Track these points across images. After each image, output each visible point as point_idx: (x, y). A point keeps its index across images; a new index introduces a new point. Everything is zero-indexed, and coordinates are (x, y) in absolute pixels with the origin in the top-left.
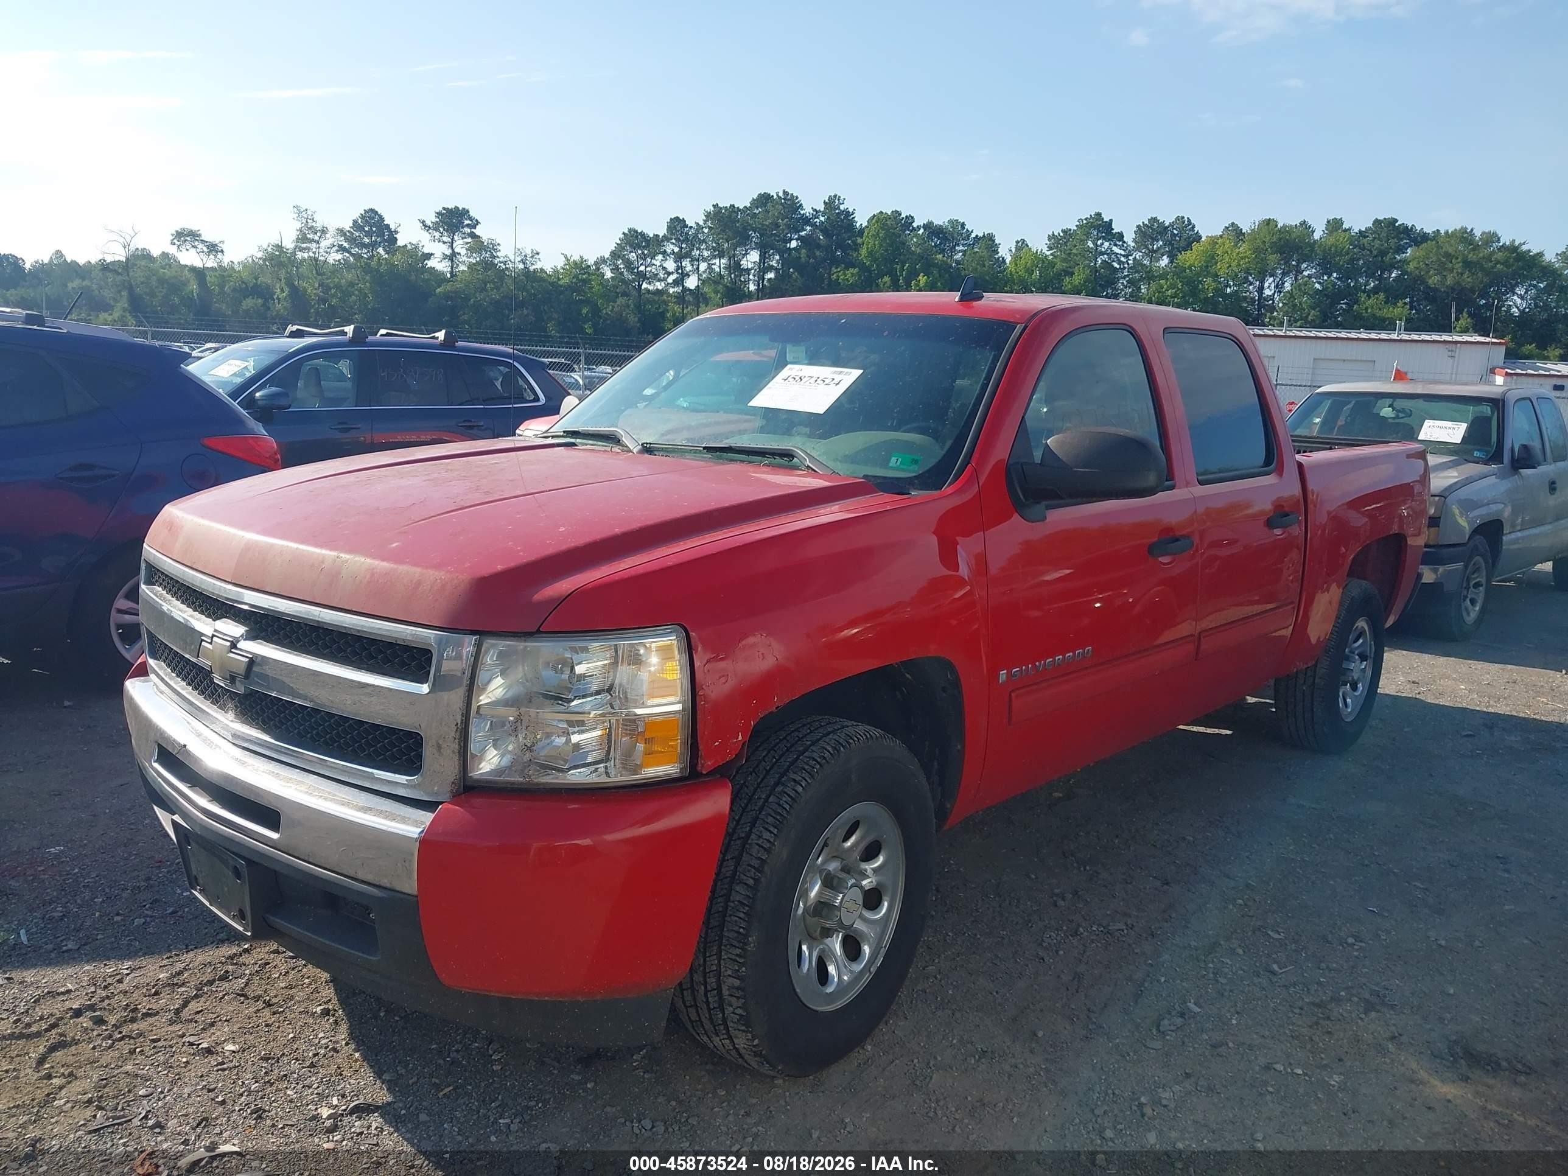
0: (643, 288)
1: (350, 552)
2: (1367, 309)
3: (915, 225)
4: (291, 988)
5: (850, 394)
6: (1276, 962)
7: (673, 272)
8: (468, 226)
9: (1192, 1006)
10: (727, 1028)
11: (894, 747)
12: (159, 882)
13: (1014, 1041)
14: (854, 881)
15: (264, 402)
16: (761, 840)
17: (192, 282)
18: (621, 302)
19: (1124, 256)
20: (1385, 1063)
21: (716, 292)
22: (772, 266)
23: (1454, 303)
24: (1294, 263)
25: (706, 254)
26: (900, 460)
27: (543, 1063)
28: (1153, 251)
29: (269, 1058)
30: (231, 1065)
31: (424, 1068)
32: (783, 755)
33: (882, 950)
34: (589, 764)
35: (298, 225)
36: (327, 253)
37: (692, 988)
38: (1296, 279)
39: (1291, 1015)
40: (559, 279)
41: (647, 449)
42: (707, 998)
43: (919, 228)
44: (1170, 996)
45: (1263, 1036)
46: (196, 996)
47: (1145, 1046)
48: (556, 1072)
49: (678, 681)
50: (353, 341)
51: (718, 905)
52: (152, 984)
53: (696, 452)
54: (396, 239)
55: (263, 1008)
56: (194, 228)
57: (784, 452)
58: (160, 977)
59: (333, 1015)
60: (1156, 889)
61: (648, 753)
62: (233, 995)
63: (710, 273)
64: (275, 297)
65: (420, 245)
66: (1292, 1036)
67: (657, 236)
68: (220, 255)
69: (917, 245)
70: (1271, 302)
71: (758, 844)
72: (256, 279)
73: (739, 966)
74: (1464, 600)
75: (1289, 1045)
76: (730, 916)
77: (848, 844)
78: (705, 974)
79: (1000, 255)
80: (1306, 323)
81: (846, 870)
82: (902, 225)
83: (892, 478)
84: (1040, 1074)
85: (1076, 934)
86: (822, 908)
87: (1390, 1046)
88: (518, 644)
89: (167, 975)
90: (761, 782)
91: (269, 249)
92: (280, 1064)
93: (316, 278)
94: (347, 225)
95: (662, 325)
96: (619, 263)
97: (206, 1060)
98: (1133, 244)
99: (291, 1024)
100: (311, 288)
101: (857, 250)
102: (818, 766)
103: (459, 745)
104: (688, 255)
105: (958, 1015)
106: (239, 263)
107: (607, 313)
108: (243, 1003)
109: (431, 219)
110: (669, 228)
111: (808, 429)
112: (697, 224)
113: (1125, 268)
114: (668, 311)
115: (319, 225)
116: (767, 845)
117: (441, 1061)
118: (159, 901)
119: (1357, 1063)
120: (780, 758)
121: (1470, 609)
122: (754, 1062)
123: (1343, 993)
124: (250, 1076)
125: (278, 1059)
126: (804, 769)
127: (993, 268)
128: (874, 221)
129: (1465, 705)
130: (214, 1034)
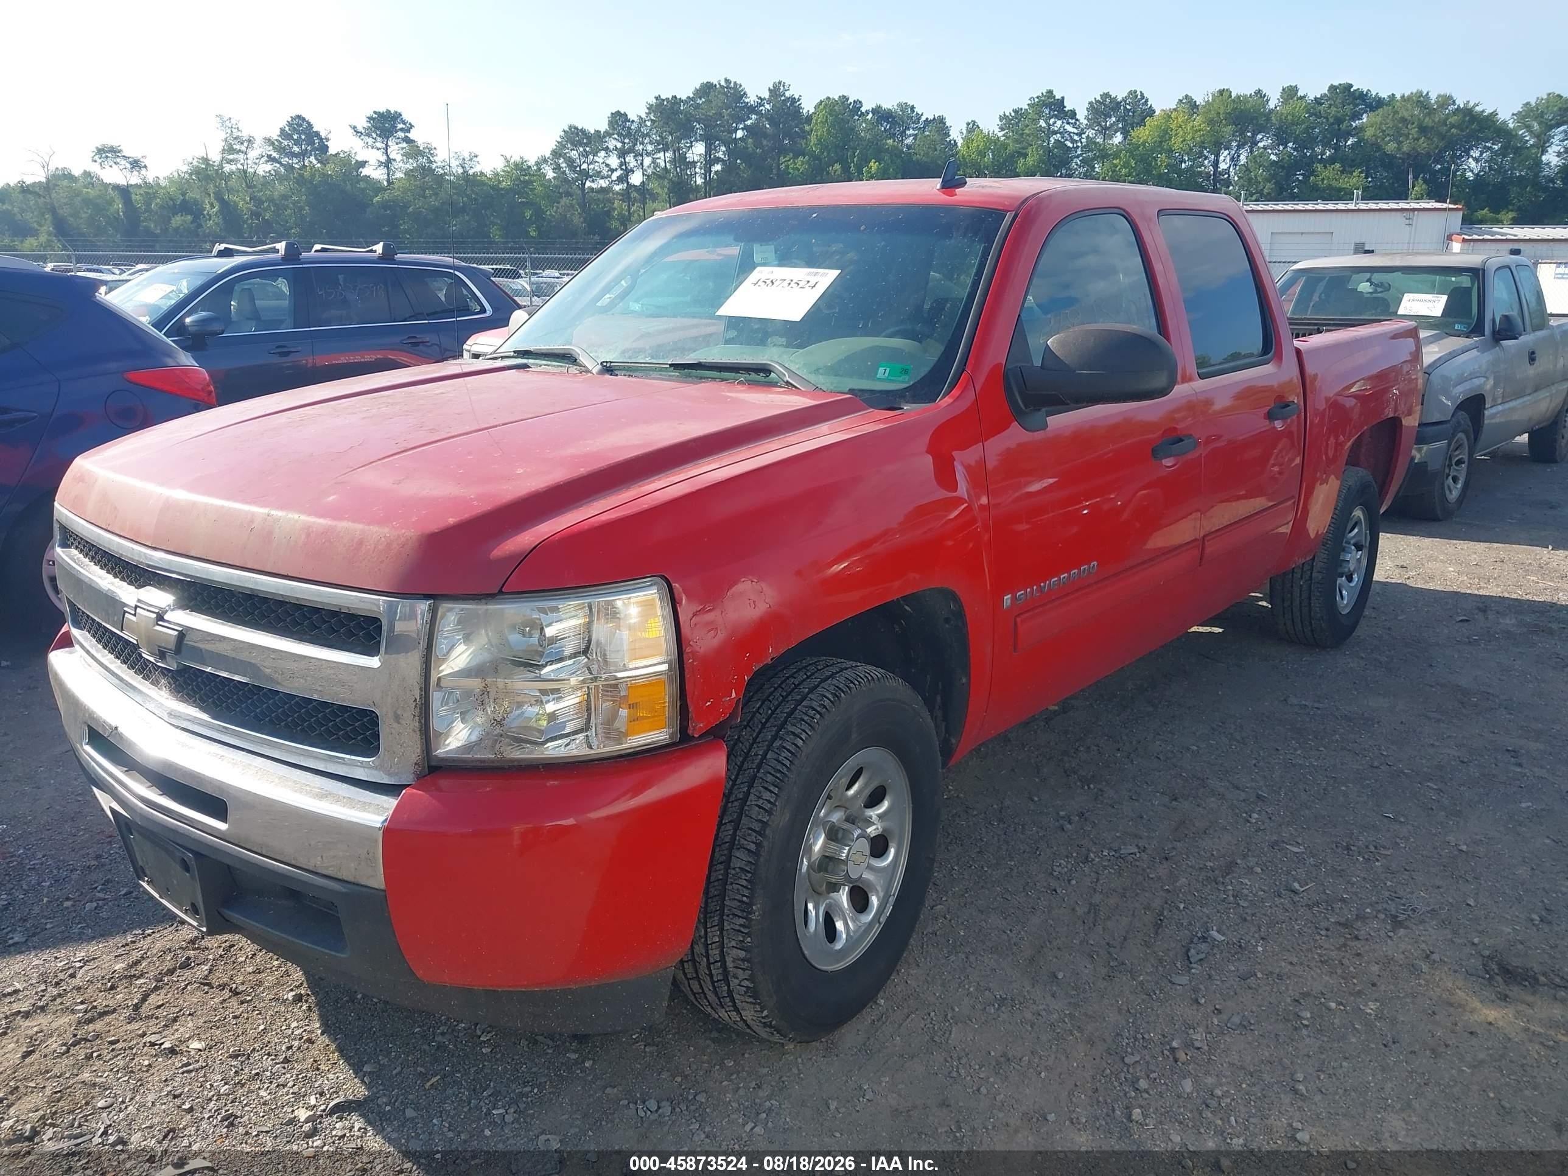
0: (586, 186)
1: (281, 508)
2: (1323, 180)
3: (863, 110)
4: (259, 973)
5: (828, 298)
6: (1295, 880)
7: (616, 169)
8: (402, 130)
9: (1214, 933)
10: (733, 1000)
11: (896, 687)
12: (111, 860)
13: (1033, 986)
14: (859, 831)
15: (196, 328)
16: (761, 801)
17: (117, 201)
18: (565, 203)
19: (1077, 134)
20: (1420, 985)
21: (662, 187)
22: (719, 158)
23: (1411, 170)
24: (1249, 134)
25: (650, 148)
26: (888, 370)
27: (536, 1042)
28: (1106, 128)
29: (239, 1055)
30: (197, 1066)
31: (408, 1056)
32: (779, 705)
33: (891, 899)
34: (567, 735)
35: (224, 136)
36: (256, 164)
37: (694, 961)
38: (1251, 151)
39: (1318, 938)
40: (500, 182)
41: (608, 369)
42: (710, 971)
43: (867, 112)
44: (1191, 924)
45: (1291, 963)
46: (156, 988)
47: (1170, 982)
48: (550, 1051)
49: (663, 639)
50: (286, 259)
51: (718, 873)
52: (107, 977)
53: (661, 370)
54: (327, 147)
55: (230, 998)
56: (115, 144)
57: (759, 367)
58: (116, 968)
59: (306, 1001)
60: (1165, 806)
61: (633, 719)
62: (198, 985)
63: (655, 168)
64: (205, 212)
65: (353, 152)
66: (1321, 961)
67: (598, 132)
68: (143, 171)
69: (867, 130)
70: (1226, 176)
71: (757, 805)
72: (184, 194)
73: (743, 937)
74: (1447, 478)
75: (1319, 971)
76: (732, 884)
77: (851, 792)
78: (706, 945)
79: (951, 138)
80: (1262, 195)
81: (851, 820)
82: (851, 111)
83: (881, 392)
84: (1064, 1021)
85: (1086, 860)
86: (828, 862)
87: (1423, 966)
88: (479, 607)
89: (124, 966)
90: (757, 736)
91: (195, 163)
92: (252, 1061)
93: (246, 191)
94: (275, 134)
95: (608, 224)
96: (560, 161)
97: (170, 1062)
98: (1086, 122)
99: (260, 1014)
100: (242, 202)
101: (804, 138)
102: (818, 716)
103: (420, 722)
104: (631, 150)
105: (972, 958)
106: (164, 178)
107: (550, 215)
108: (207, 993)
109: (362, 124)
110: (611, 123)
111: (784, 339)
112: (640, 118)
113: (1078, 147)
114: (614, 209)
115: (245, 135)
116: (768, 806)
117: (426, 1047)
118: (111, 882)
119: (1392, 987)
120: (776, 709)
121: (1452, 487)
122: (763, 1033)
123: (1368, 910)
124: (219, 1077)
125: (249, 1055)
126: (803, 720)
127: (945, 152)
128: (821, 107)
129: (1455, 588)
130: (177, 1030)
